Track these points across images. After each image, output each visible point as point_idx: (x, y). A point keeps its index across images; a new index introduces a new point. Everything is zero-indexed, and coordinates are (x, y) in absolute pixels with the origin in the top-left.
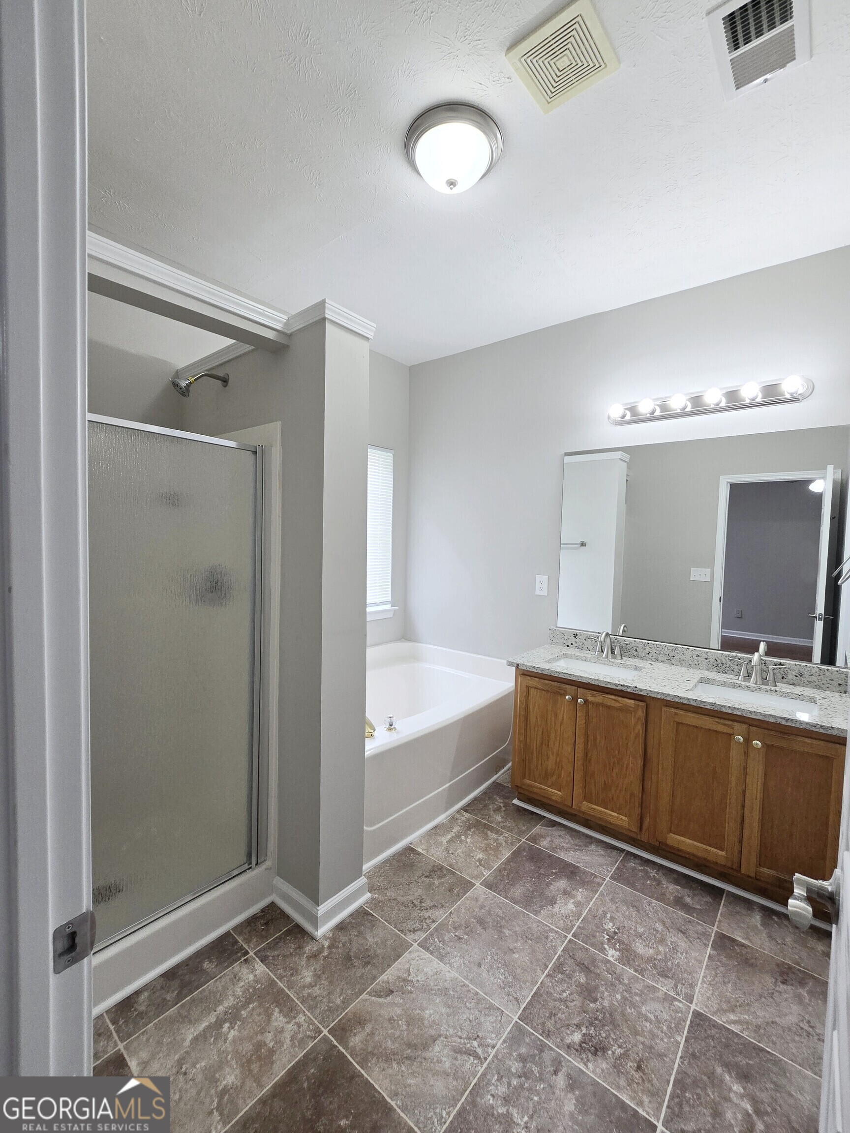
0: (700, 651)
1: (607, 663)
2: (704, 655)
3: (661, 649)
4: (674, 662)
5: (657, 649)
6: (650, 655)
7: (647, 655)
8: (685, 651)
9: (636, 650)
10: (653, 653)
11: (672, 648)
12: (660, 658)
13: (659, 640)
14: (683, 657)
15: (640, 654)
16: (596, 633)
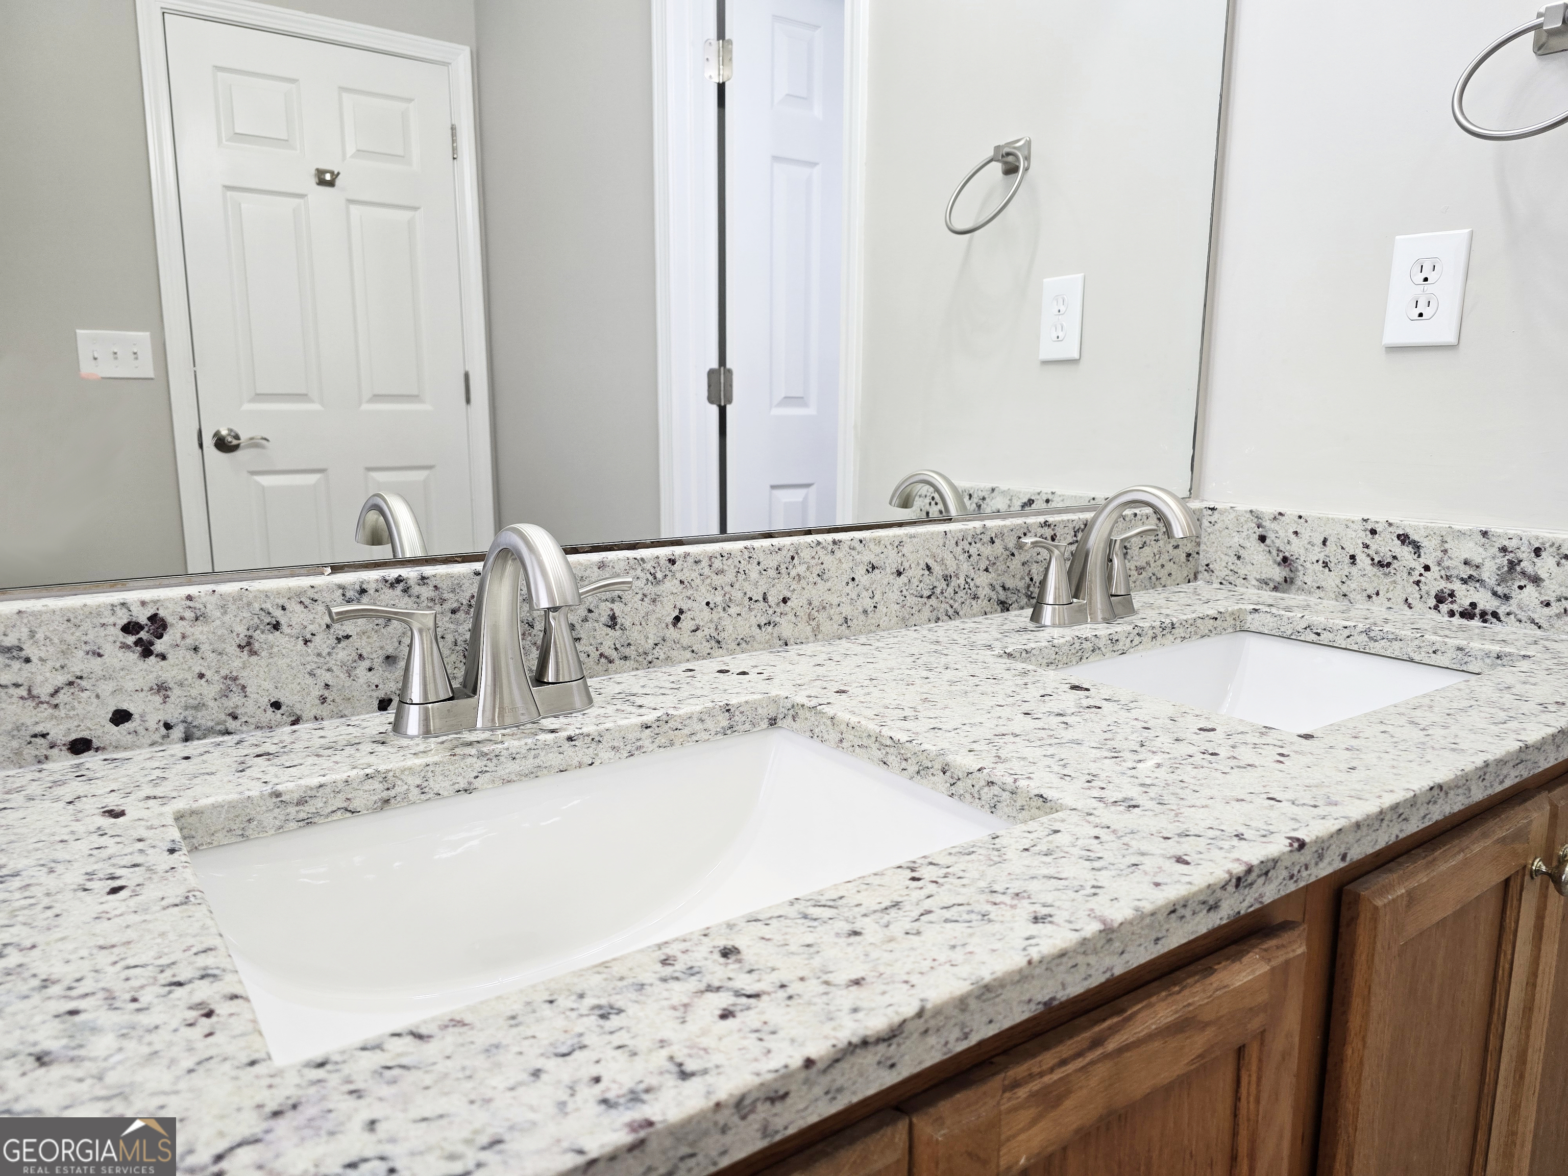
0: (878, 541)
1: (554, 759)
2: (892, 560)
3: (730, 576)
4: (786, 629)
5: (718, 580)
6: (686, 624)
7: (672, 633)
8: (828, 560)
9: (612, 624)
10: (698, 614)
11: (778, 558)
12: (732, 628)
13: (694, 533)
14: (817, 593)
15: (634, 635)
16: (316, 569)
